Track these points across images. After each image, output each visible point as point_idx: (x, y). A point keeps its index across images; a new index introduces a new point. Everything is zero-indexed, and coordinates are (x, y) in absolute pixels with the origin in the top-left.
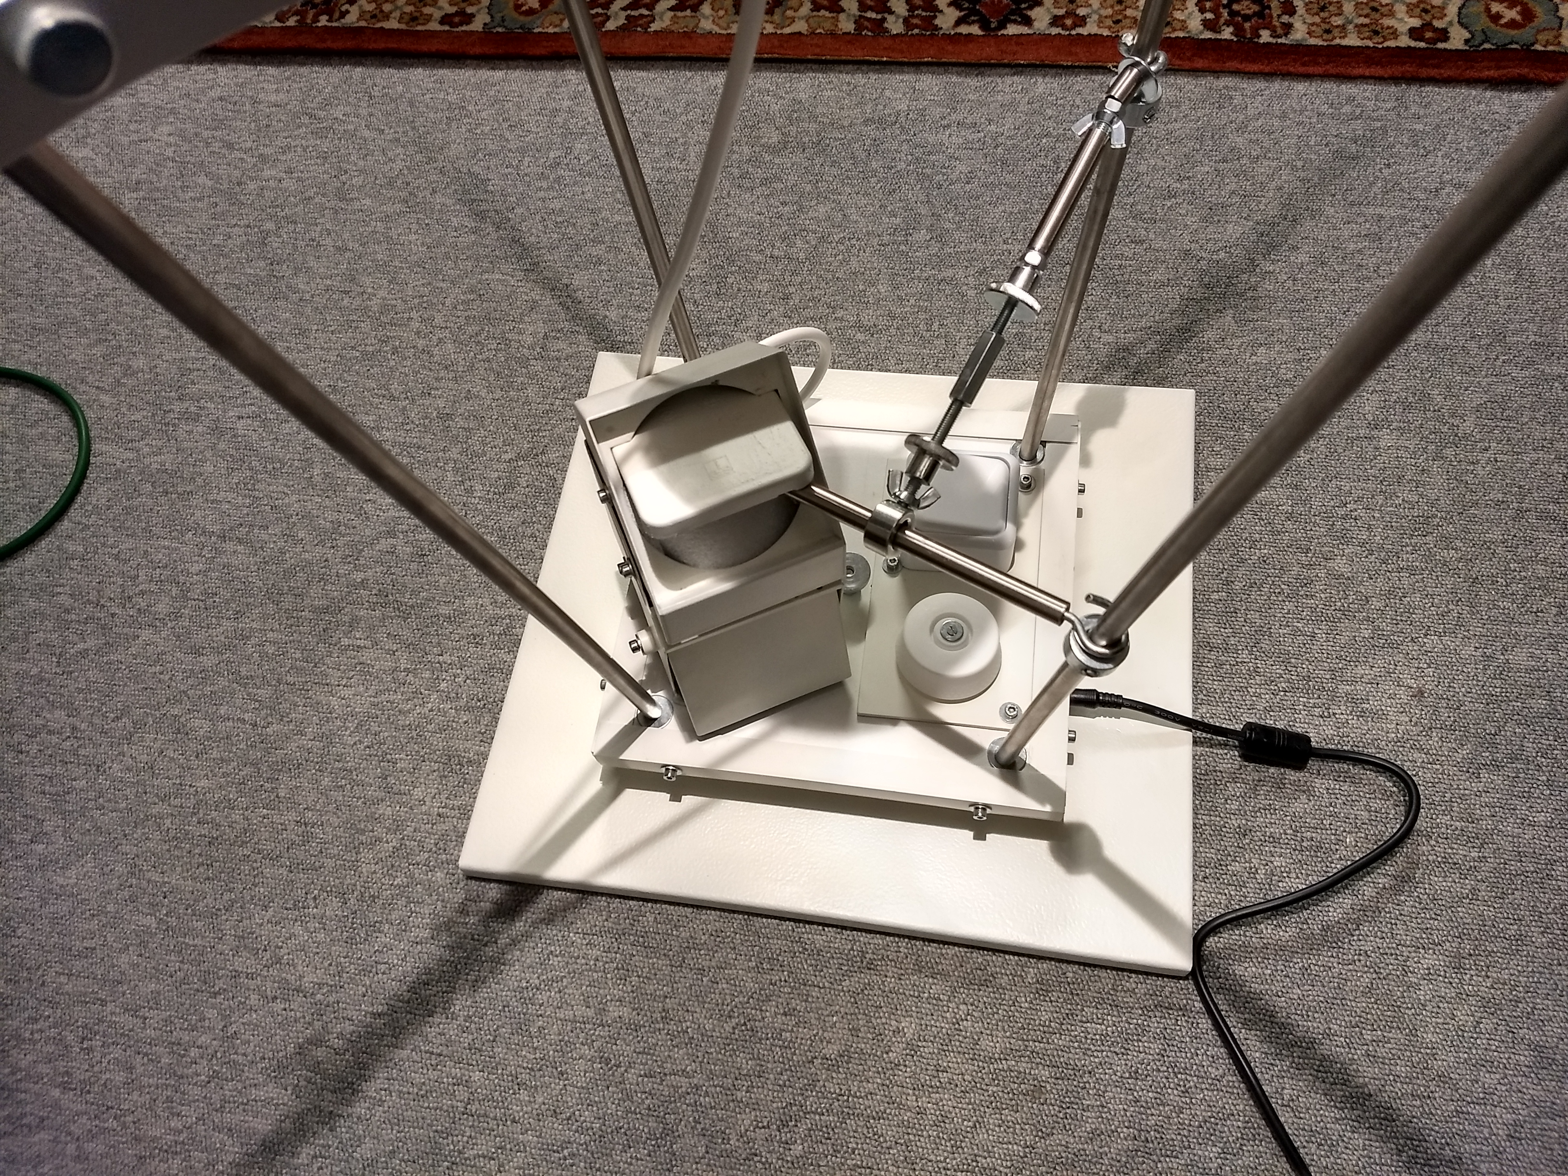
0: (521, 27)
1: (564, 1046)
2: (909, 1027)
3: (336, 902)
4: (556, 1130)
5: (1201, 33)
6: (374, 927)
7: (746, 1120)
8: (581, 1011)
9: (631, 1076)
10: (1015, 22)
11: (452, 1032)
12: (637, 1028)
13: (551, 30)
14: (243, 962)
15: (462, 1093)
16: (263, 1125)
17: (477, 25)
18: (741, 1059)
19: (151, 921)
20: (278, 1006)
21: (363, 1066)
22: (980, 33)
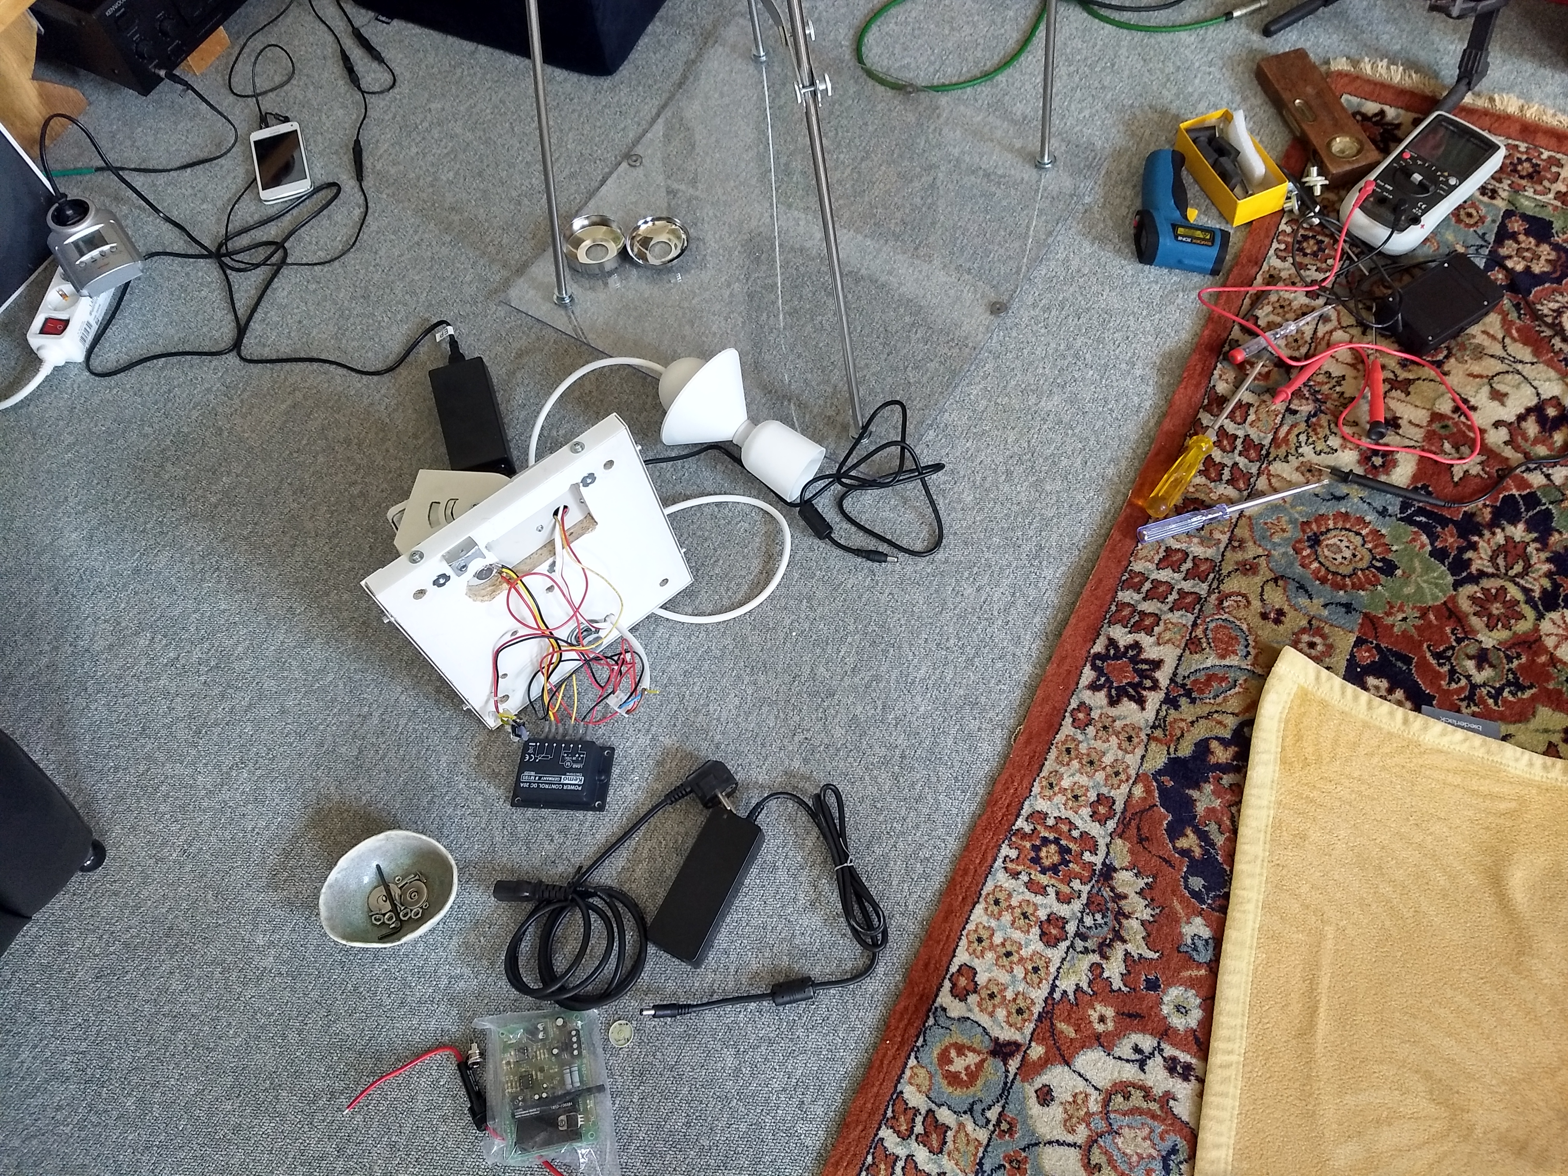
5: (1032, 806)
10: (1097, 679)
22: (1094, 650)
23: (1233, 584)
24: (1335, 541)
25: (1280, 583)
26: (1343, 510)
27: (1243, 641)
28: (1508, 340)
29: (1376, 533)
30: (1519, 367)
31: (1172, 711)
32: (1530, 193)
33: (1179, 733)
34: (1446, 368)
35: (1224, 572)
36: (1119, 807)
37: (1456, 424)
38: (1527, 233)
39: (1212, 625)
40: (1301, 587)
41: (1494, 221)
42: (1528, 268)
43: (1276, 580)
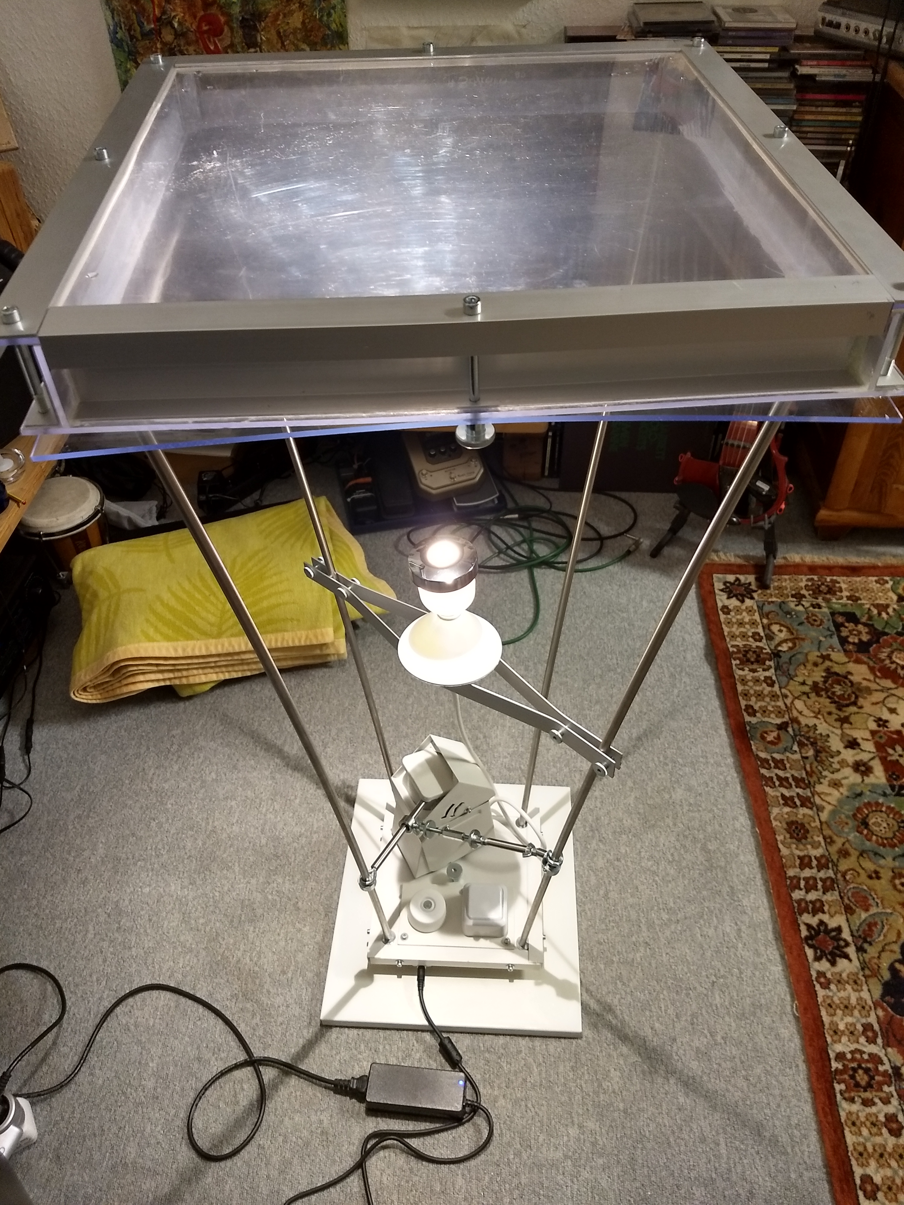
0: (752, 736)
1: (305, 824)
2: (306, 929)
3: (352, 751)
4: (280, 826)
5: (834, 1051)
6: (344, 763)
7: (280, 880)
8: (315, 826)
9: (295, 844)
10: (816, 953)
11: (311, 791)
12: (310, 844)
13: (753, 747)
14: (334, 732)
15: (293, 797)
16: (286, 748)
17: (747, 718)
18: (298, 877)
19: (347, 705)
20: (321, 744)
21: (302, 770)
22: (803, 935)
23: (844, 865)
24: (874, 820)
25: (865, 855)
26: (866, 801)
27: (870, 898)
28: (878, 680)
29: (888, 807)
30: (893, 692)
31: (864, 955)
32: (834, 600)
33: (876, 967)
34: (859, 704)
35: (835, 860)
36: (876, 1027)
37: (885, 734)
38: (848, 622)
39: (850, 894)
40: (876, 854)
41: (829, 620)
42: (860, 640)
43: (861, 855)
